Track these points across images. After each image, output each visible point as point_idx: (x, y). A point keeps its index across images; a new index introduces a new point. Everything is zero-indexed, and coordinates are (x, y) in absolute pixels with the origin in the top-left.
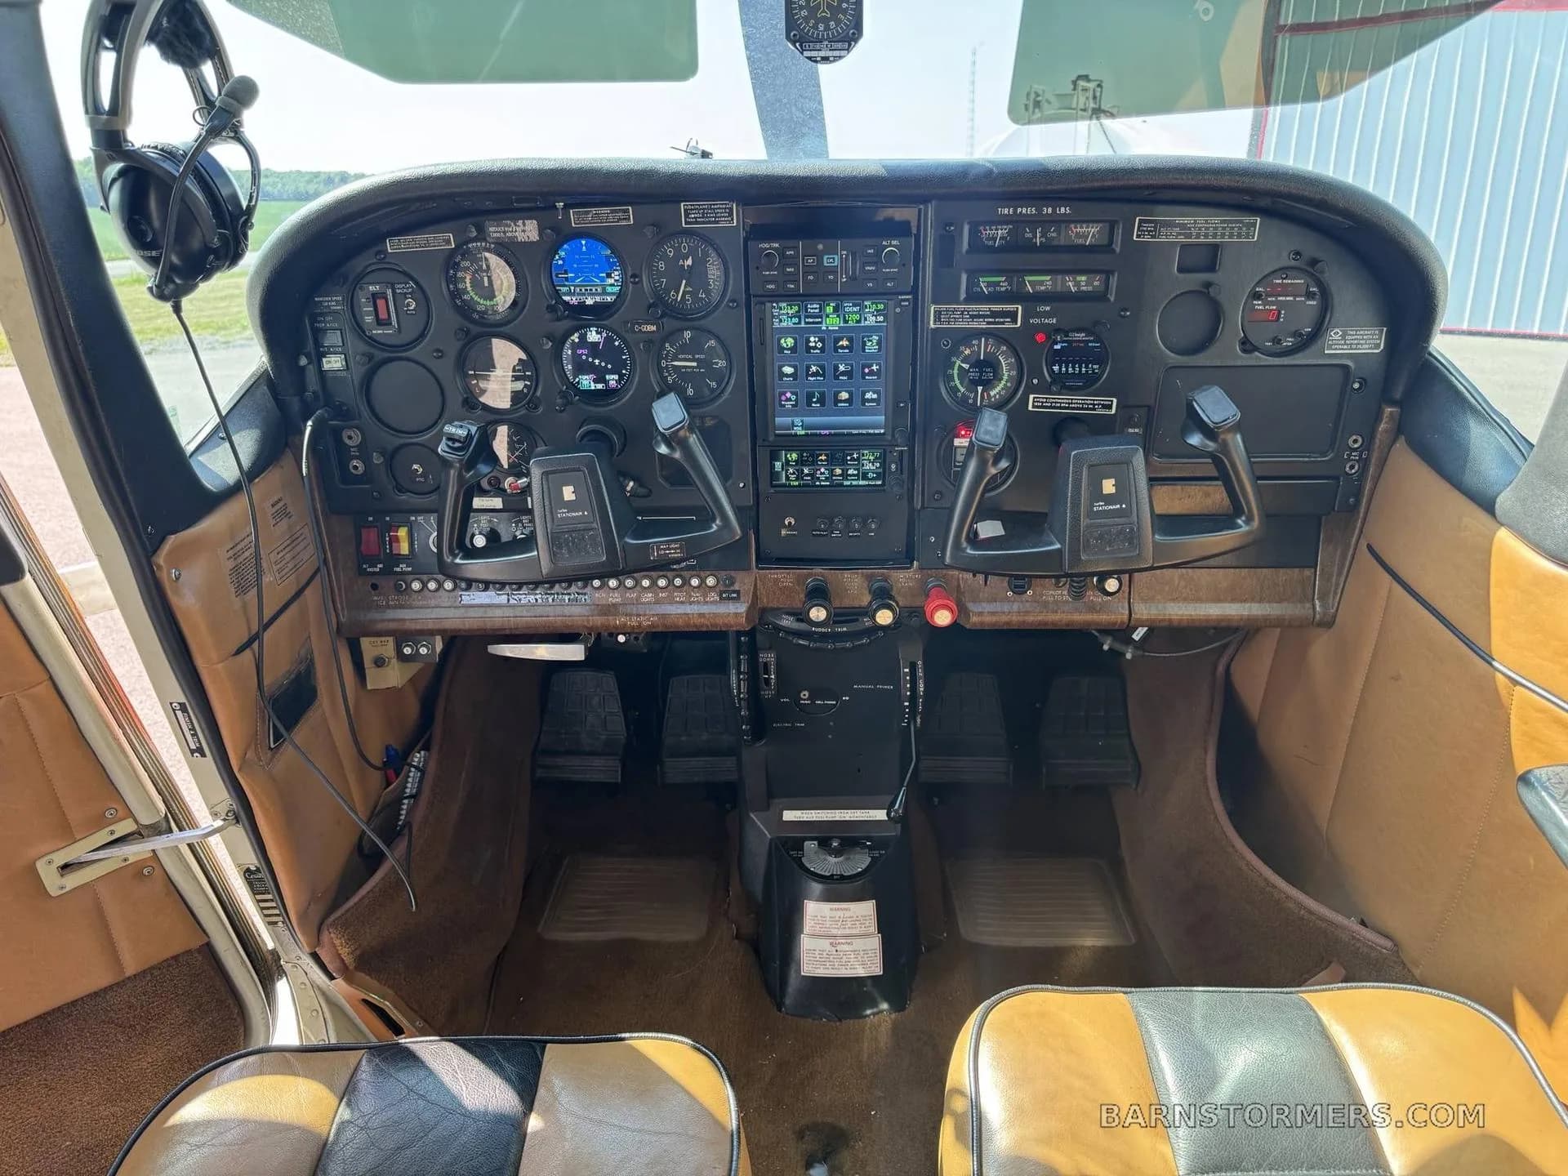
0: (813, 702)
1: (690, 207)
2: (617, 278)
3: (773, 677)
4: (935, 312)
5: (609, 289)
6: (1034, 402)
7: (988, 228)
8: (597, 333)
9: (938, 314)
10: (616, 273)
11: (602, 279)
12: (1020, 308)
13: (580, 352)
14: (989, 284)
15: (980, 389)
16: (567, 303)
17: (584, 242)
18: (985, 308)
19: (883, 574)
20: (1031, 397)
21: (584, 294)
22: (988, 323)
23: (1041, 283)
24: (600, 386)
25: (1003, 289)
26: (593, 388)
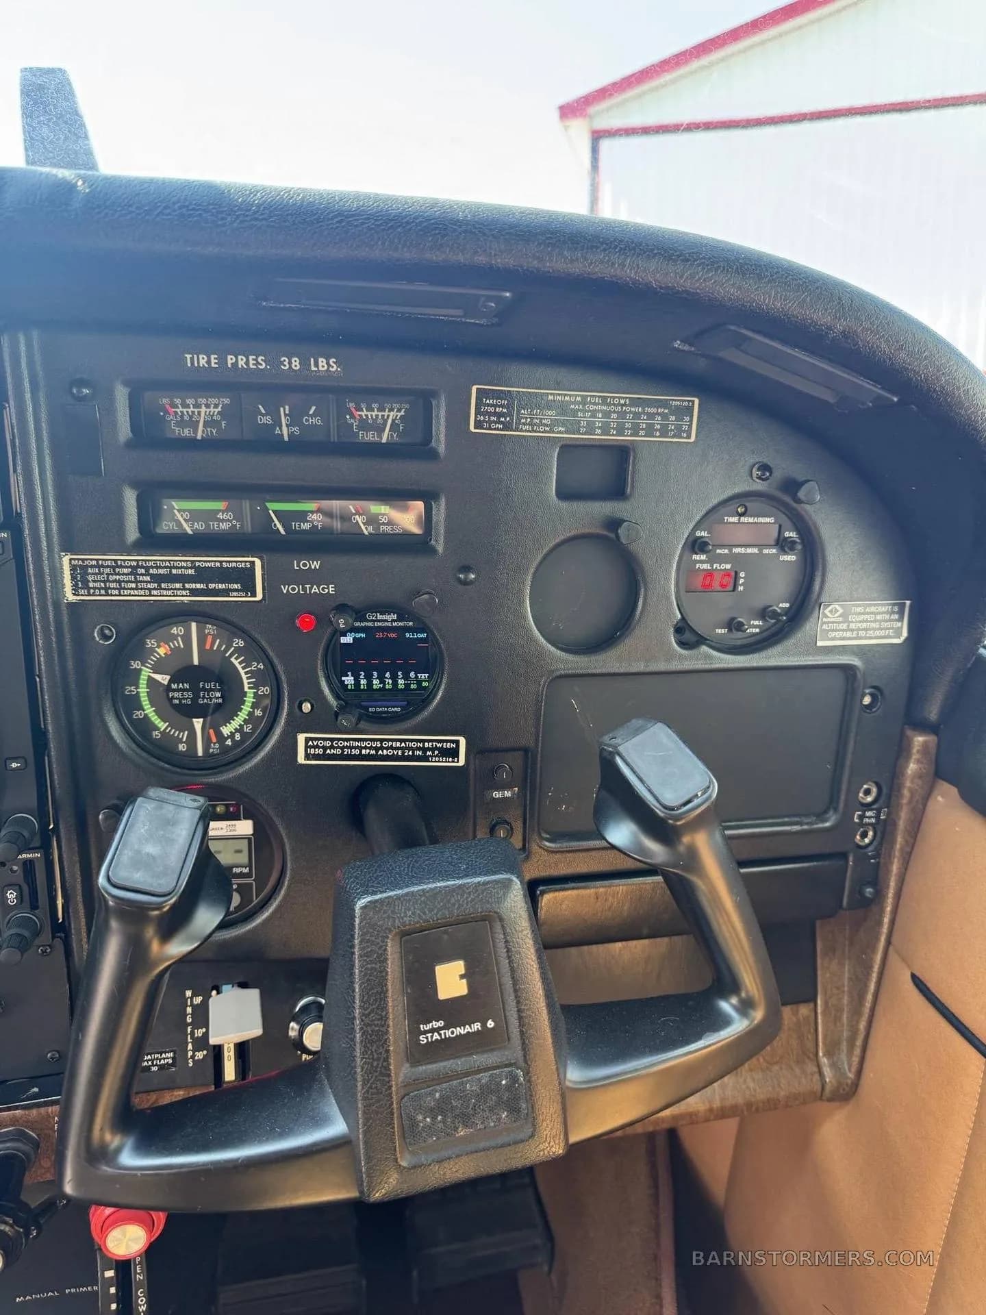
4: (73, 568)
6: (307, 747)
7: (178, 401)
9: (80, 576)
12: (258, 562)
14: (195, 516)
15: (198, 723)
18: (183, 562)
19: (14, 1121)
20: (301, 738)
22: (194, 592)
23: (302, 516)
25: (224, 526)
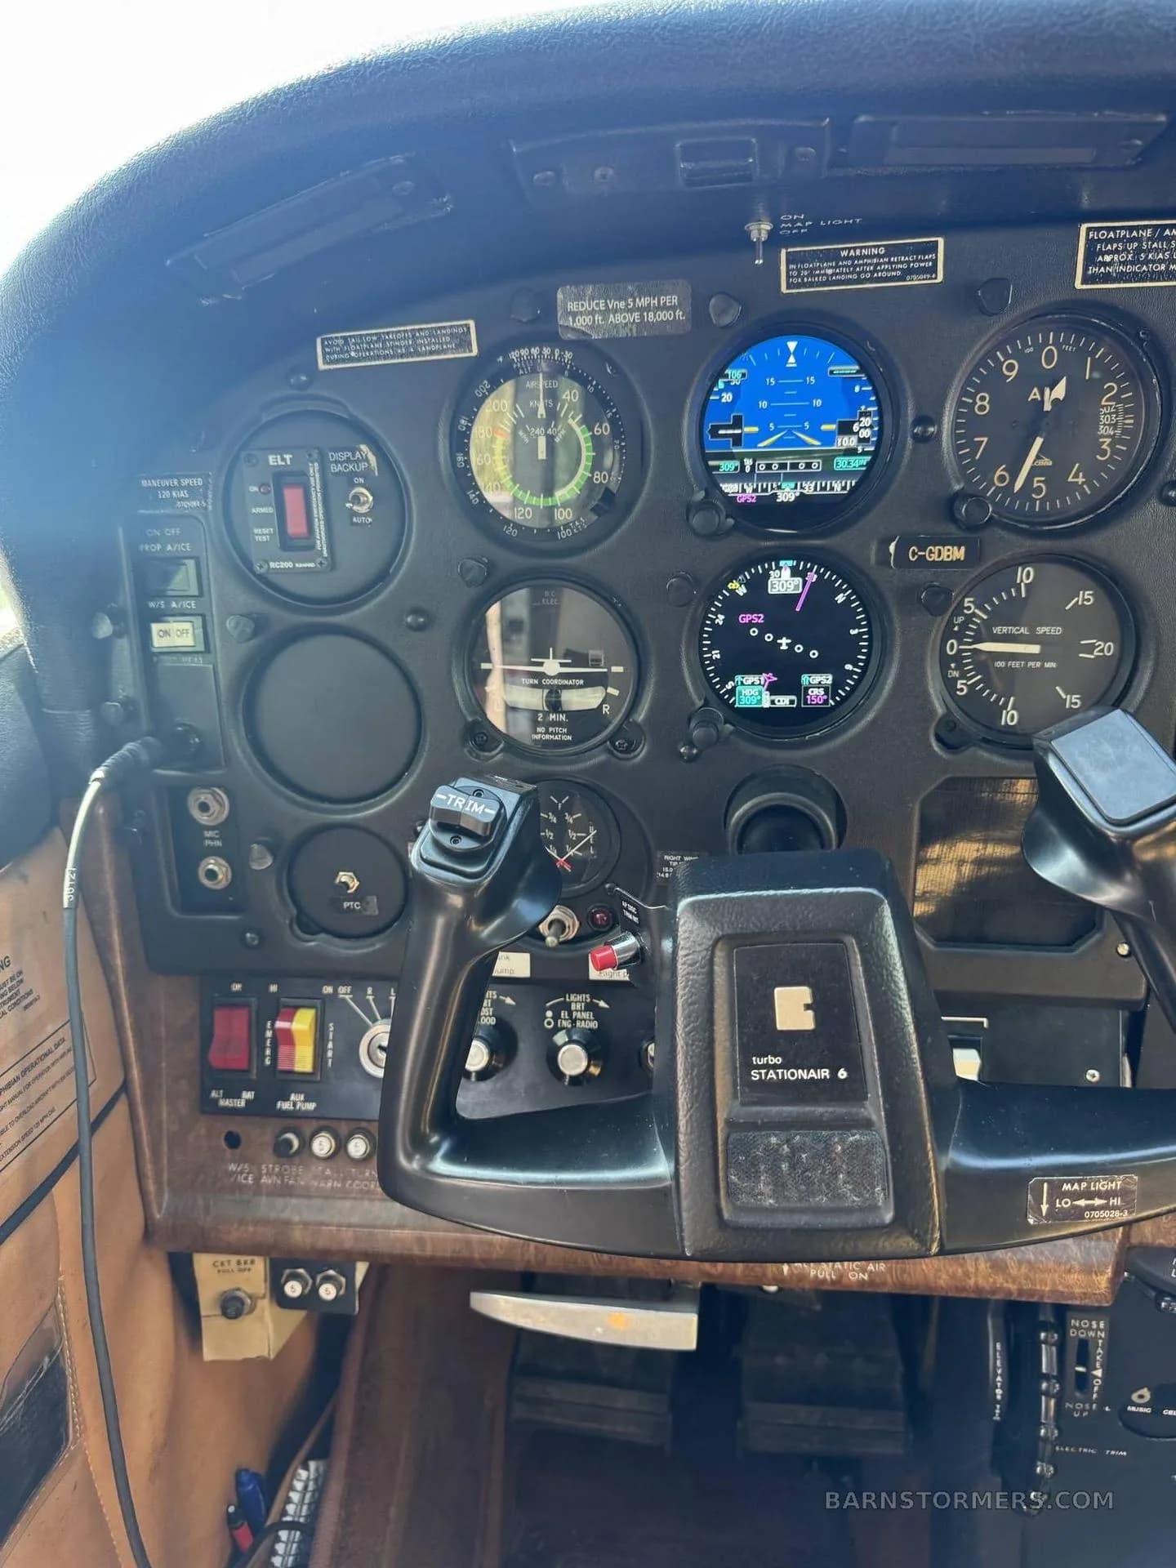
0: (1157, 1412)
1: (1103, 235)
2: (865, 433)
3: (1099, 1373)
5: (841, 463)
8: (795, 572)
10: (867, 421)
11: (828, 438)
13: (744, 619)
16: (730, 500)
17: (792, 345)
21: (776, 477)
24: (784, 701)
26: (766, 704)
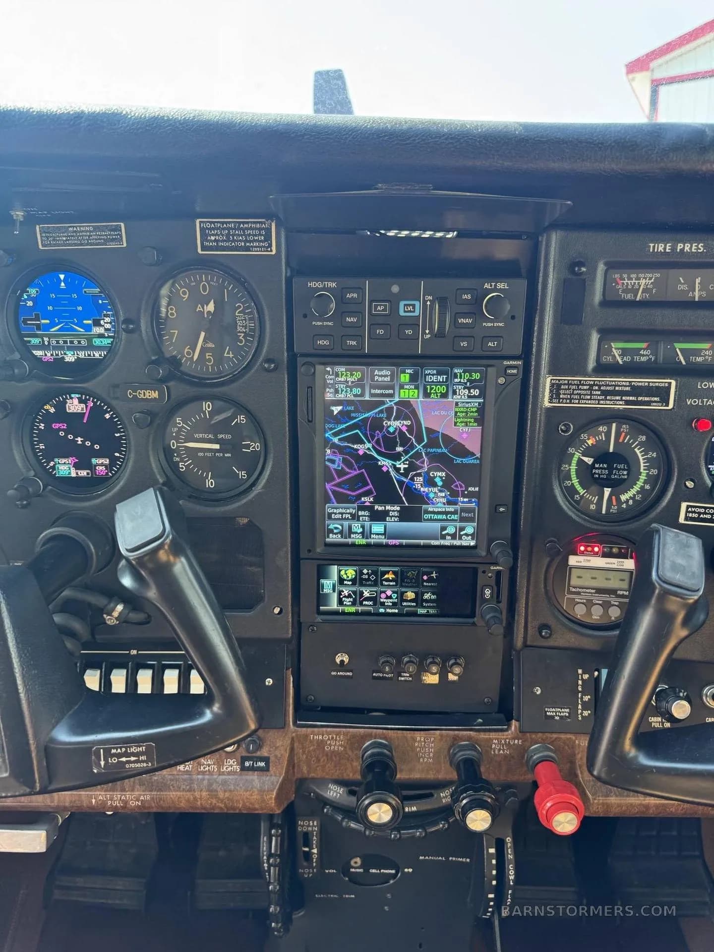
0: (366, 871)
1: (208, 225)
2: (108, 326)
3: (315, 851)
4: (552, 385)
5: (97, 342)
6: (687, 512)
7: (625, 276)
8: (81, 401)
9: (556, 390)
10: (107, 319)
11: (88, 328)
12: (673, 383)
13: (55, 426)
14: (624, 352)
15: (607, 491)
16: (38, 359)
17: (62, 277)
18: (623, 382)
19: (469, 738)
20: (684, 505)
21: (62, 348)
22: (627, 403)
23: (697, 352)
24: (83, 473)
25: (644, 359)
26: (73, 475)
